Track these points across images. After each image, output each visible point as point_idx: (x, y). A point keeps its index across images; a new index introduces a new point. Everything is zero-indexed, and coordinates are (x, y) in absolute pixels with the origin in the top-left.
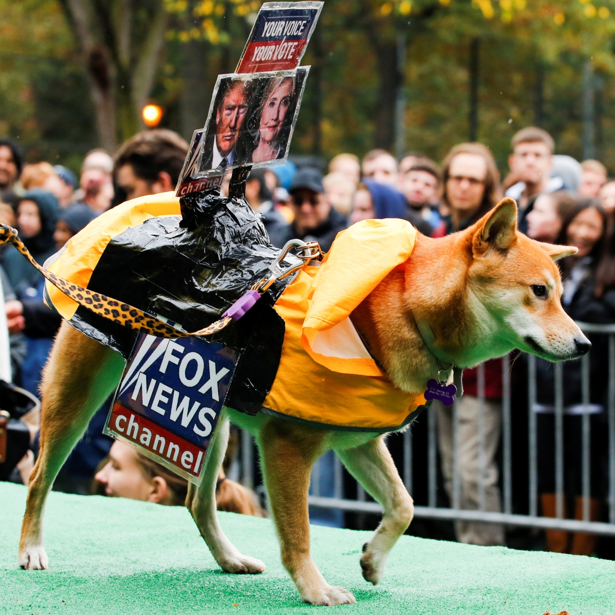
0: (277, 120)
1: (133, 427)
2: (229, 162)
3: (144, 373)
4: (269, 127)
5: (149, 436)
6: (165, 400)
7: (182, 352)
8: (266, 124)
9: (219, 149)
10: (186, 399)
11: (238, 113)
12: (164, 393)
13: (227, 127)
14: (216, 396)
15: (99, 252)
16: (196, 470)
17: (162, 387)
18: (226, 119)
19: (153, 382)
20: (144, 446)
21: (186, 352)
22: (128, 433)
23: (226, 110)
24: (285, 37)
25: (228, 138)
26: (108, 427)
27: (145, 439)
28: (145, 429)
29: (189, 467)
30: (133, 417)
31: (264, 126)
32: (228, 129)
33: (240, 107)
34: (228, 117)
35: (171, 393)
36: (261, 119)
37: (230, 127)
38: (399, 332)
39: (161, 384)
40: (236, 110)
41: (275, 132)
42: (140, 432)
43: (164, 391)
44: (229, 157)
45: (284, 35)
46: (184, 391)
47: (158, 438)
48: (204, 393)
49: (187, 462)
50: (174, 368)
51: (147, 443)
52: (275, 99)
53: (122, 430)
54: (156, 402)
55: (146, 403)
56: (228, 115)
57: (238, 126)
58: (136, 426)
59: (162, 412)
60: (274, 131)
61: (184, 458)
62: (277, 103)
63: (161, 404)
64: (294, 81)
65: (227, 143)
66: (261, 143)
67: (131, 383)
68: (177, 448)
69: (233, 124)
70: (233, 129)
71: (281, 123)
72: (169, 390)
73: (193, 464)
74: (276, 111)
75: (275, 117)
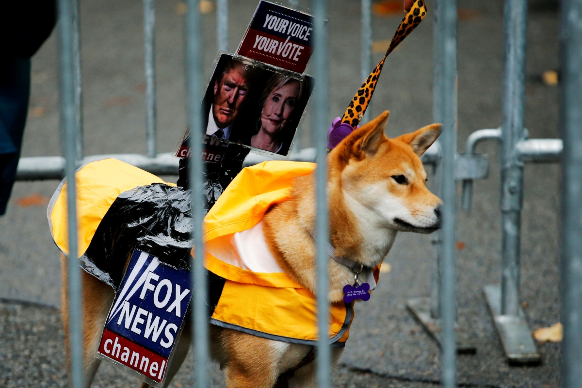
0: (280, 115)
1: (117, 348)
2: (225, 134)
3: (128, 301)
4: (271, 120)
5: (127, 354)
6: (142, 321)
7: (157, 280)
8: (269, 116)
9: (216, 118)
10: (157, 319)
11: (238, 92)
12: (142, 316)
13: (225, 102)
14: (178, 314)
15: (108, 204)
16: (159, 377)
17: (141, 311)
18: (224, 93)
19: (135, 307)
20: (124, 362)
21: (160, 280)
22: (113, 354)
23: (225, 85)
24: (289, 37)
25: (226, 112)
26: (99, 351)
27: (125, 357)
28: (126, 348)
29: (154, 375)
30: (117, 339)
31: (266, 117)
32: (226, 103)
33: (240, 88)
34: (226, 92)
35: (146, 315)
36: (263, 109)
37: (228, 103)
38: (303, 252)
39: (140, 309)
40: (236, 89)
41: (278, 127)
42: (122, 351)
43: (141, 314)
44: (225, 130)
45: (288, 34)
46: (157, 312)
47: (134, 354)
48: (170, 312)
49: (154, 371)
50: (150, 294)
51: (126, 360)
52: (280, 95)
53: (108, 352)
54: (135, 324)
55: (127, 326)
56: (228, 90)
57: (237, 105)
58: (119, 346)
59: (138, 331)
60: (277, 125)
61: (152, 367)
62: (282, 100)
63: (139, 326)
64: (301, 86)
65: (225, 117)
66: (261, 132)
67: (118, 311)
68: (147, 360)
69: (231, 100)
70: (232, 106)
71: (284, 121)
72: (145, 313)
73: (158, 372)
74: (280, 108)
75: (278, 112)
